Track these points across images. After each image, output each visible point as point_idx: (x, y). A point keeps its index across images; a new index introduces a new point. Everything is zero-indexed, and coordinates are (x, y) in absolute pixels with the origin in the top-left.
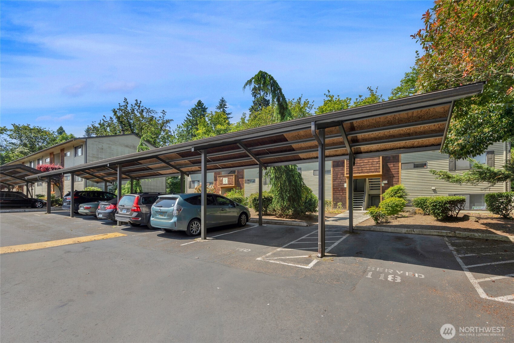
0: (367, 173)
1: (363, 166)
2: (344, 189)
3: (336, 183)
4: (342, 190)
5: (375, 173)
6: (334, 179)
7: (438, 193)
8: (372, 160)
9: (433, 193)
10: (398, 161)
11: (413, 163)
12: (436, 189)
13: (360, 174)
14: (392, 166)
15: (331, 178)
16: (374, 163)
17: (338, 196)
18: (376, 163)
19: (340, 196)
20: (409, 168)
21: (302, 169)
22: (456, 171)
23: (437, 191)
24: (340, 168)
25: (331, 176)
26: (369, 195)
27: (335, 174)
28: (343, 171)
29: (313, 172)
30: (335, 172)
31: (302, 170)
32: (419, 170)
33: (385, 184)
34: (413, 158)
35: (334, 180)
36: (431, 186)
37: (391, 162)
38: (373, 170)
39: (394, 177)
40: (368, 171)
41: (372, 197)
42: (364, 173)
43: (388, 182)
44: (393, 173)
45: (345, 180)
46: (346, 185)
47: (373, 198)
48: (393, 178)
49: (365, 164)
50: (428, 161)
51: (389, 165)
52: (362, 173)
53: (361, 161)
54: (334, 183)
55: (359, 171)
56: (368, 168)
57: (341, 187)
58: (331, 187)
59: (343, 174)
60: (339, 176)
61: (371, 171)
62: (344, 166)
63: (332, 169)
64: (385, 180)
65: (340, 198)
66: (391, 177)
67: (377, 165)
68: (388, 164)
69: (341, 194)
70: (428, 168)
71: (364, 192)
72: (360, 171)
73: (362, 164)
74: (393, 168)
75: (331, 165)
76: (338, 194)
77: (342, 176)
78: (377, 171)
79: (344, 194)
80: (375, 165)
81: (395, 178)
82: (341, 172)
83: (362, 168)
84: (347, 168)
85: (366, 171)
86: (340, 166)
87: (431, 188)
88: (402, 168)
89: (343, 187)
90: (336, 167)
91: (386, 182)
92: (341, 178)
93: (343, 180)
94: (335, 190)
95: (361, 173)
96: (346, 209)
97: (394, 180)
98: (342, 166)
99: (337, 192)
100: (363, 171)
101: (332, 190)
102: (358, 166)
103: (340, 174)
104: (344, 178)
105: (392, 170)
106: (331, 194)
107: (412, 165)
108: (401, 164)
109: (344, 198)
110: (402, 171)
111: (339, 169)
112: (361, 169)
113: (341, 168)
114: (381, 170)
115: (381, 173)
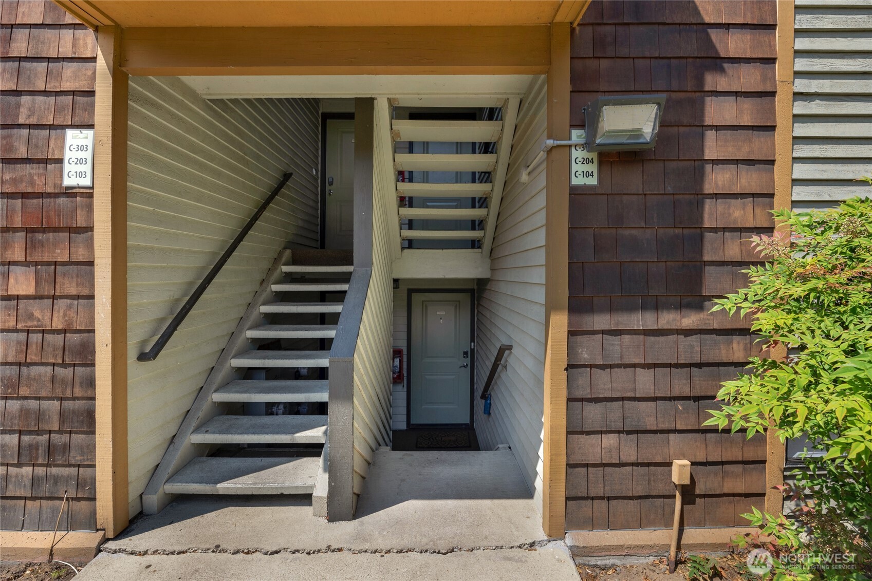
26: (396, 281)
39: (717, 62)
41: (410, 292)
47: (416, 297)
71: (351, 263)
97: (717, 111)
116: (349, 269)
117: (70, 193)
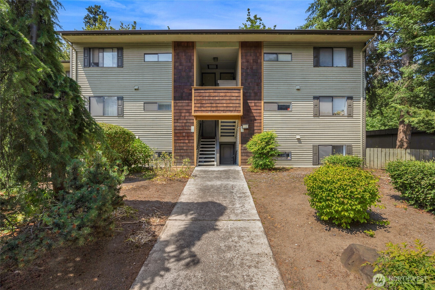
0: (224, 112)
1: (218, 102)
2: (190, 135)
3: (178, 124)
4: (188, 136)
5: (234, 112)
6: (176, 118)
7: (302, 143)
8: (231, 94)
9: (298, 143)
10: (261, 100)
11: (276, 103)
12: (301, 139)
13: (213, 112)
14: (253, 104)
15: (171, 117)
16: (233, 98)
17: (182, 145)
18: (235, 98)
19: (185, 145)
20: (272, 109)
21: (124, 99)
22: (320, 118)
23: (302, 141)
24: (185, 102)
25: (171, 113)
27: (178, 111)
28: (189, 108)
29: (143, 105)
30: (177, 108)
31: (124, 101)
32: (283, 113)
33: (245, 129)
34: (277, 96)
35: (176, 120)
36: (295, 135)
37: (252, 100)
38: (232, 109)
39: (256, 120)
40: (225, 109)
42: (219, 111)
43: (249, 126)
44: (255, 115)
45: (191, 121)
46: (193, 129)
48: (255, 122)
49: (221, 98)
50: (292, 103)
51: (249, 104)
52: (217, 112)
53: (216, 94)
54: (176, 124)
55: (212, 109)
56: (225, 105)
57: (186, 131)
58: (171, 130)
59: (189, 111)
60: (183, 115)
61: (228, 109)
62: (191, 100)
63: (173, 102)
64: (246, 124)
65: (185, 148)
66: (251, 120)
67: (237, 101)
68: (249, 102)
69: (187, 141)
70: (293, 111)
72: (214, 109)
73: (217, 98)
74: (255, 108)
75: (171, 96)
76: (182, 141)
77: (187, 114)
78: (237, 109)
79: (191, 141)
80: (234, 102)
81: (256, 122)
82: (187, 108)
83: (217, 104)
84: (196, 102)
85: (222, 109)
86: (185, 100)
87: (295, 137)
88: (265, 109)
89: (188, 131)
90: (179, 100)
91: (246, 126)
92: (186, 118)
93: (189, 121)
94: (178, 135)
95: (215, 111)
96: (194, 165)
97: (256, 124)
98: (188, 100)
99: (181, 138)
100: (219, 109)
101: (173, 135)
102: (211, 101)
103: (184, 111)
104: (191, 118)
105: (253, 111)
106: (172, 141)
107: (276, 106)
108: (264, 103)
109: (190, 148)
110: (264, 113)
111: (184, 104)
112: (214, 105)
113: (187, 102)
114: (241, 109)
115: (241, 114)
116: (214, 140)
117: (192, 132)
